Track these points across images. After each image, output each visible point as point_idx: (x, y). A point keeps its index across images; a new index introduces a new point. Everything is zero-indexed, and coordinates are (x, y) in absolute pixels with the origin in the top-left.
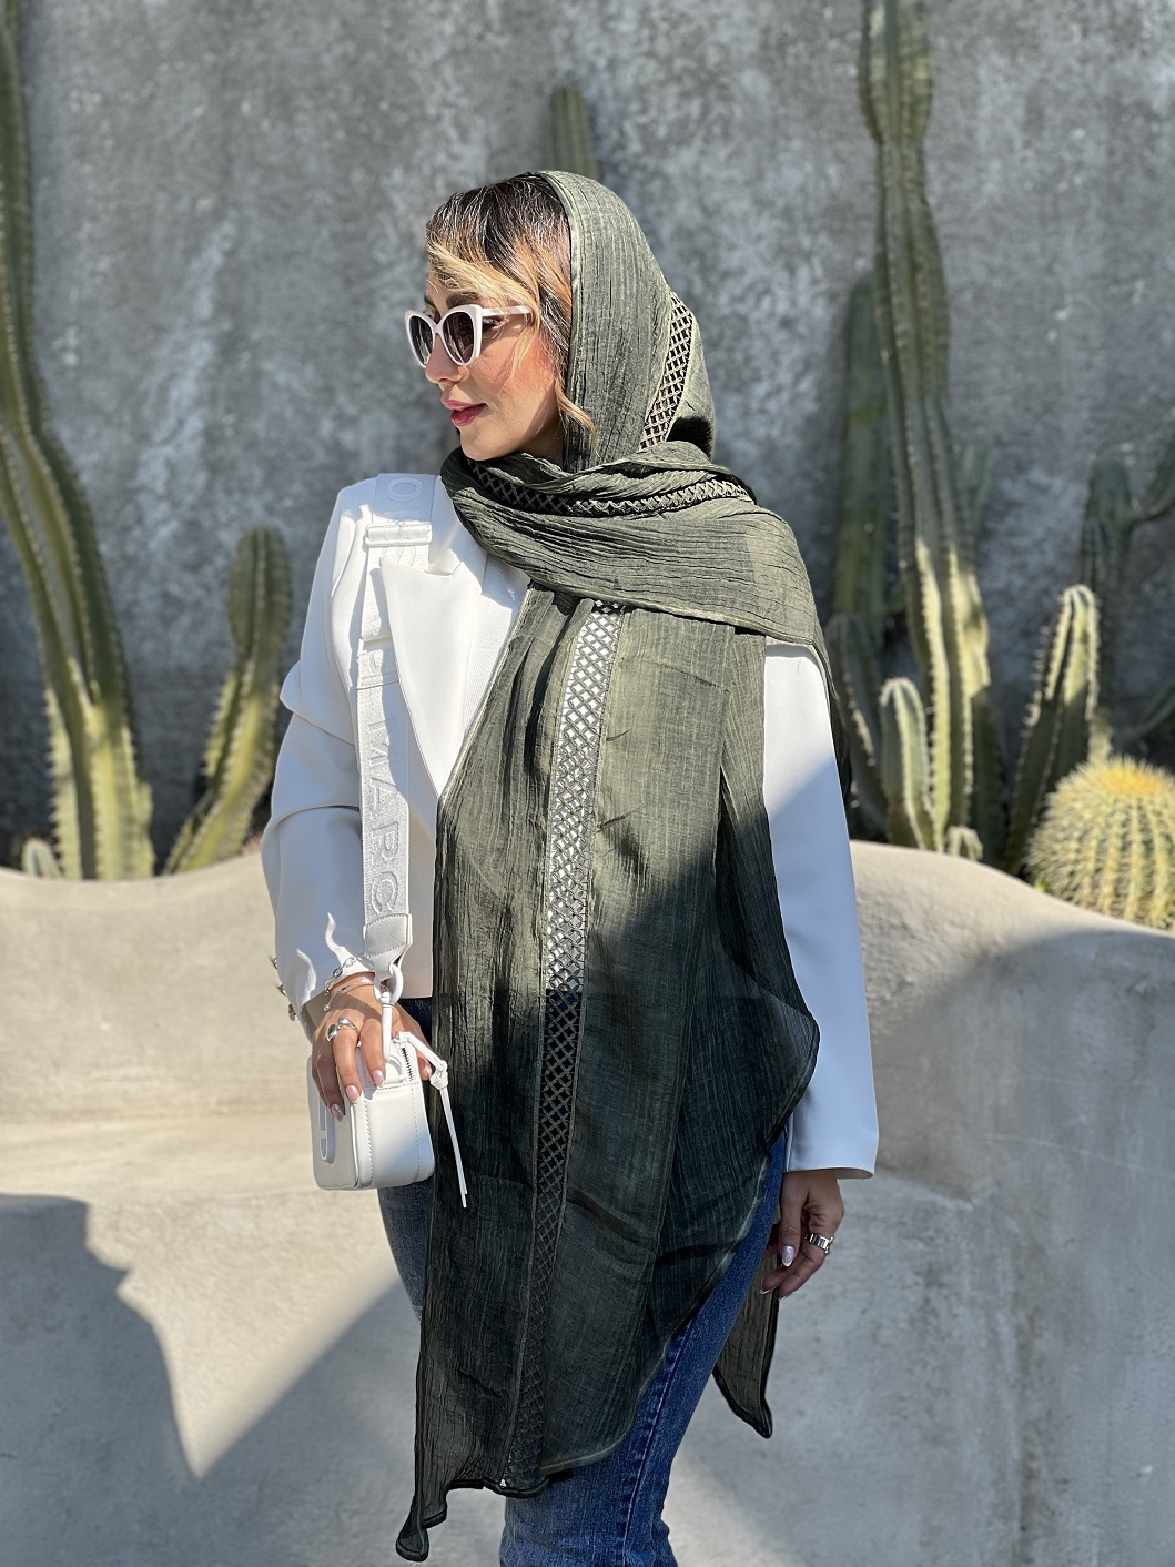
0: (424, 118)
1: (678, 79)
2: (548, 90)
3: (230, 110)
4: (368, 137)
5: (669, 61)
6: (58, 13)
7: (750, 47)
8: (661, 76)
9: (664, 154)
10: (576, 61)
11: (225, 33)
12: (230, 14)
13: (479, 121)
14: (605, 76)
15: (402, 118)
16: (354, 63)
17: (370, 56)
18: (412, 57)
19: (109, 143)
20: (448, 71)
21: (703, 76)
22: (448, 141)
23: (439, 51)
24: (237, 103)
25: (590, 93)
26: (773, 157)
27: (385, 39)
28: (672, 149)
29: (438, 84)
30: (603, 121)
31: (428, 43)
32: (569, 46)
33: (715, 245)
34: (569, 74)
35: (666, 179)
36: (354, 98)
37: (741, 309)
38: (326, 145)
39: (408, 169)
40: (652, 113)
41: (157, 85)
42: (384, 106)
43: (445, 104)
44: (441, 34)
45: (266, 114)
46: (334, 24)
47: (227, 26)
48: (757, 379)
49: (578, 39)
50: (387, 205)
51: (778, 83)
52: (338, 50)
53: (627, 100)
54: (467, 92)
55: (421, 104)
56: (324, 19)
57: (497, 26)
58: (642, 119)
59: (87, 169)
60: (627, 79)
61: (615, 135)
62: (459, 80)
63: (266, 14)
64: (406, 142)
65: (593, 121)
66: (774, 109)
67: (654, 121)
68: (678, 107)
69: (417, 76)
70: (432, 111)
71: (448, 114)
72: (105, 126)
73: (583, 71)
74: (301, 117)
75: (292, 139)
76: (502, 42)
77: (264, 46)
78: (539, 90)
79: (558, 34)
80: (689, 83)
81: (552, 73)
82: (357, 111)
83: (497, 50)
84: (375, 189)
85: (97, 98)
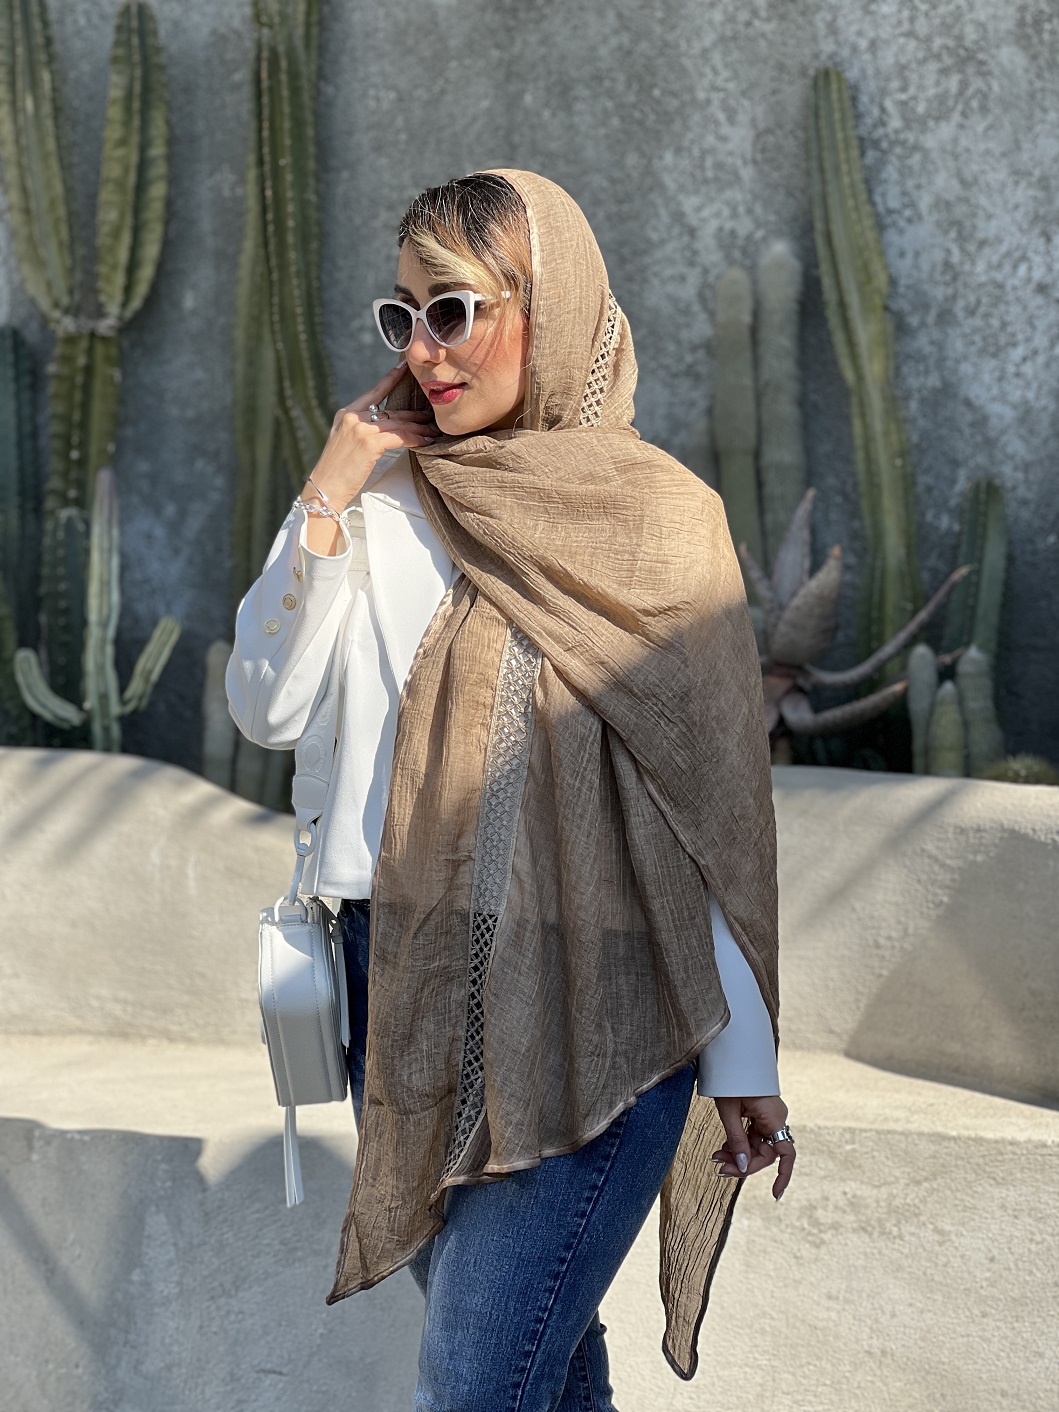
0: (694, 101)
1: (938, 57)
2: (812, 72)
3: (513, 103)
4: (641, 123)
5: (928, 39)
6: (356, 17)
7: (1008, 24)
8: (921, 55)
9: (924, 130)
10: (837, 43)
11: (509, 30)
12: (514, 11)
13: (746, 103)
14: (867, 57)
15: (674, 103)
16: (629, 53)
17: (643, 46)
18: (683, 45)
19: (403, 137)
20: (717, 58)
21: (962, 52)
22: (717, 123)
23: (709, 39)
24: (520, 94)
25: (852, 74)
26: (1030, 129)
27: (658, 29)
28: (931, 123)
29: (707, 70)
30: (864, 99)
31: (698, 33)
32: (832, 29)
33: (974, 215)
34: (831, 56)
35: (926, 153)
36: (629, 86)
37: (999, 276)
38: (602, 131)
39: (678, 150)
40: (912, 91)
41: (447, 81)
42: (657, 92)
43: (715, 88)
44: (710, 23)
45: (547, 105)
46: (611, 16)
47: (512, 23)
48: (1014, 345)
49: (841, 22)
50: (660, 186)
51: (1034, 57)
52: (614, 42)
53: (888, 79)
54: (736, 76)
55: (691, 90)
56: (601, 13)
57: (763, 14)
58: (903, 97)
59: (384, 161)
60: (888, 58)
61: (876, 112)
62: (726, 66)
63: (547, 11)
64: (677, 126)
65: (854, 99)
66: (1031, 83)
67: (914, 98)
68: (938, 83)
69: (687, 62)
70: (701, 95)
71: (716, 97)
72: (400, 121)
73: (846, 52)
74: (579, 106)
75: (571, 127)
76: (768, 27)
77: (545, 41)
78: (803, 73)
79: (821, 19)
80: (948, 61)
81: (816, 56)
82: (631, 98)
83: (763, 35)
84: (648, 171)
85: (392, 95)
